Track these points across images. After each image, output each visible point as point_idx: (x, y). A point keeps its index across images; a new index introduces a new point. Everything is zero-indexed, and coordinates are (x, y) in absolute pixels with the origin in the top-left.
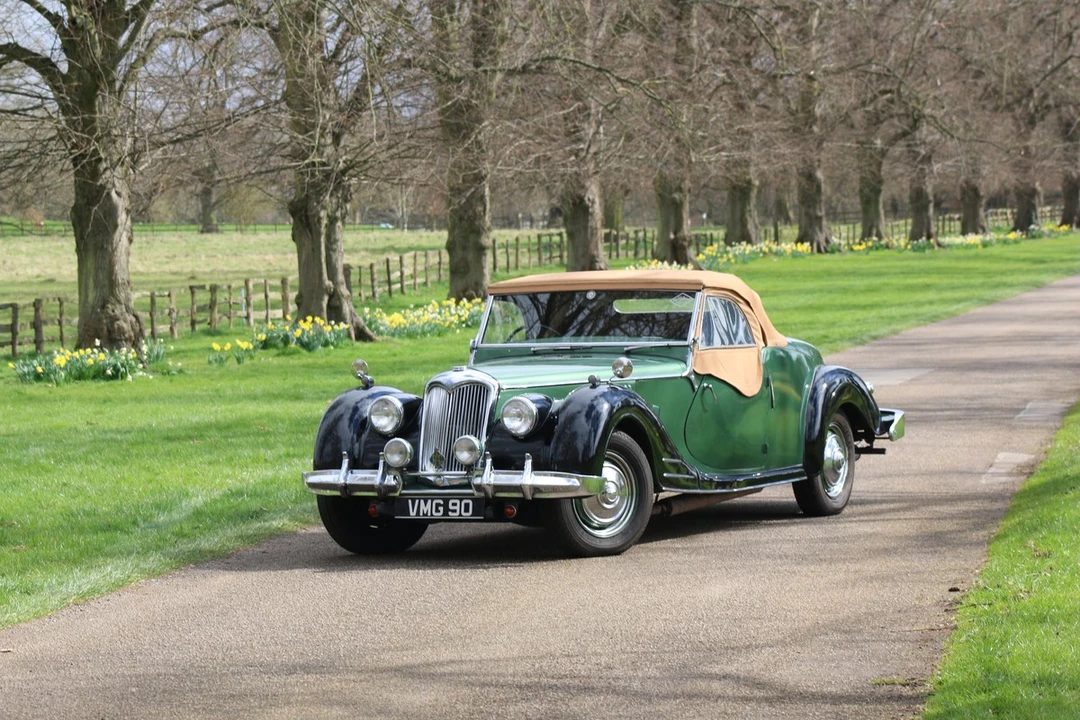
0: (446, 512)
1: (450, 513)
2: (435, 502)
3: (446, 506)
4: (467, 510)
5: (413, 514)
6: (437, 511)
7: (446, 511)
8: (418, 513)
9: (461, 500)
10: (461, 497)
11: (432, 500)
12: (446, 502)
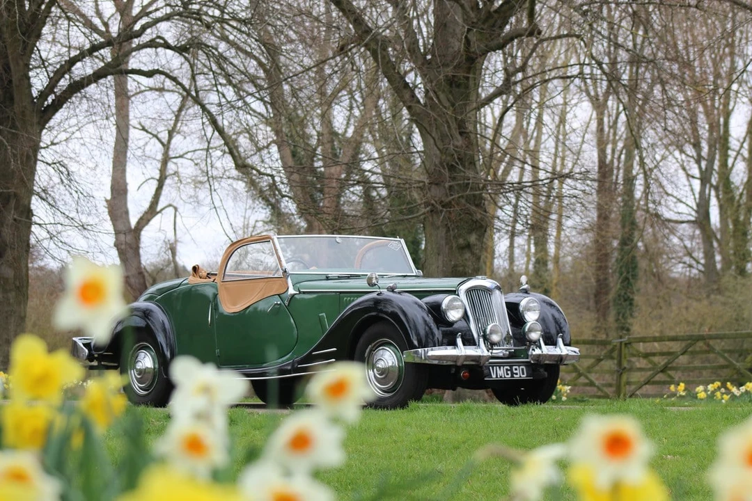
0: (512, 376)
1: (515, 376)
2: (506, 367)
3: (511, 370)
4: (523, 374)
5: (494, 376)
6: (508, 374)
8: (497, 377)
9: (519, 366)
10: (519, 364)
11: (504, 366)
12: (511, 367)
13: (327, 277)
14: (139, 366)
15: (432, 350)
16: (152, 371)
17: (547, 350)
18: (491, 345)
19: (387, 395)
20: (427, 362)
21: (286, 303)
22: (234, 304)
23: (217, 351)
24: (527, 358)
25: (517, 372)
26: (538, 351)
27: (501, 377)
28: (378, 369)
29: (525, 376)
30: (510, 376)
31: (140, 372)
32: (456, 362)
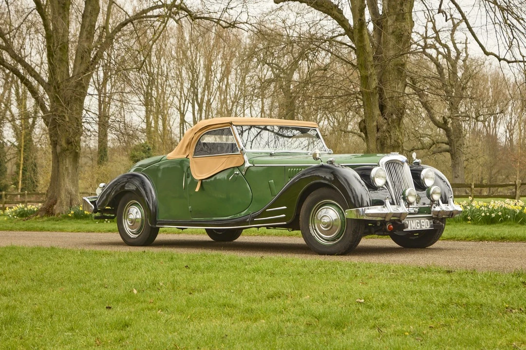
0: (421, 227)
1: (423, 227)
3: (420, 223)
4: (428, 226)
6: (418, 226)
7: (421, 225)
13: (271, 154)
14: (131, 217)
15: (368, 209)
16: (140, 221)
17: (443, 207)
18: (409, 204)
19: (331, 243)
20: (365, 218)
21: (244, 173)
22: (201, 173)
23: (190, 207)
24: (430, 214)
25: (424, 224)
26: (438, 209)
27: (414, 228)
28: (324, 224)
29: (429, 227)
30: (419, 227)
31: (132, 221)
32: (385, 218)
